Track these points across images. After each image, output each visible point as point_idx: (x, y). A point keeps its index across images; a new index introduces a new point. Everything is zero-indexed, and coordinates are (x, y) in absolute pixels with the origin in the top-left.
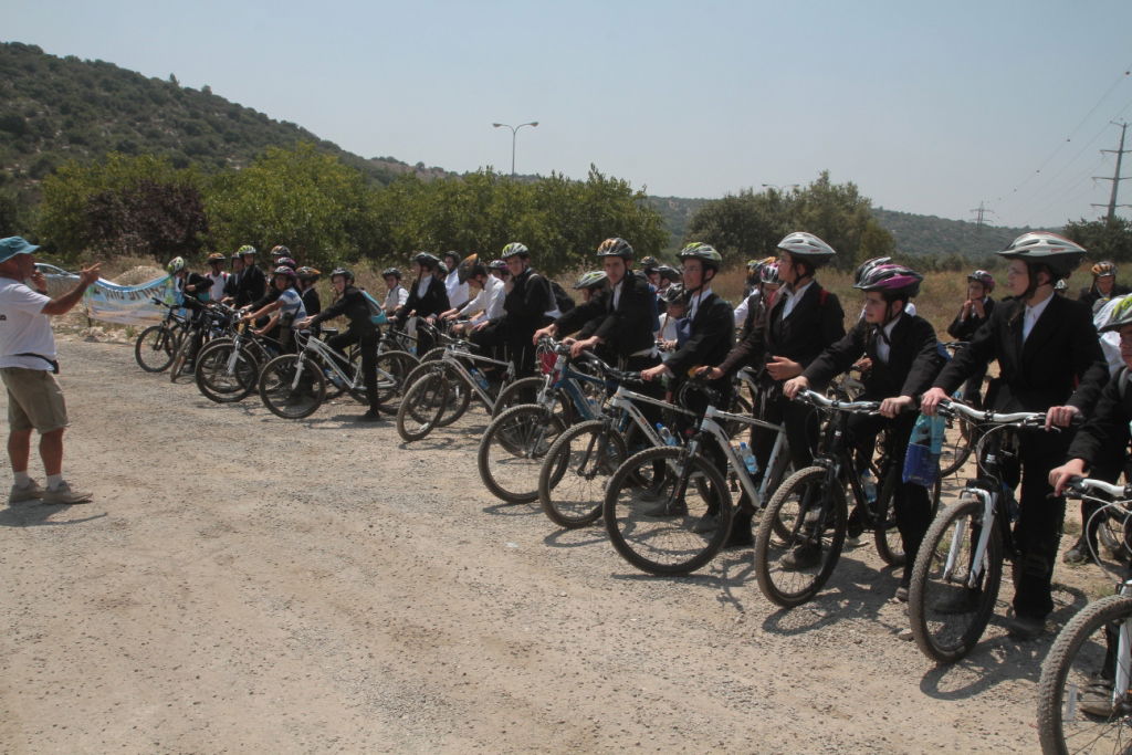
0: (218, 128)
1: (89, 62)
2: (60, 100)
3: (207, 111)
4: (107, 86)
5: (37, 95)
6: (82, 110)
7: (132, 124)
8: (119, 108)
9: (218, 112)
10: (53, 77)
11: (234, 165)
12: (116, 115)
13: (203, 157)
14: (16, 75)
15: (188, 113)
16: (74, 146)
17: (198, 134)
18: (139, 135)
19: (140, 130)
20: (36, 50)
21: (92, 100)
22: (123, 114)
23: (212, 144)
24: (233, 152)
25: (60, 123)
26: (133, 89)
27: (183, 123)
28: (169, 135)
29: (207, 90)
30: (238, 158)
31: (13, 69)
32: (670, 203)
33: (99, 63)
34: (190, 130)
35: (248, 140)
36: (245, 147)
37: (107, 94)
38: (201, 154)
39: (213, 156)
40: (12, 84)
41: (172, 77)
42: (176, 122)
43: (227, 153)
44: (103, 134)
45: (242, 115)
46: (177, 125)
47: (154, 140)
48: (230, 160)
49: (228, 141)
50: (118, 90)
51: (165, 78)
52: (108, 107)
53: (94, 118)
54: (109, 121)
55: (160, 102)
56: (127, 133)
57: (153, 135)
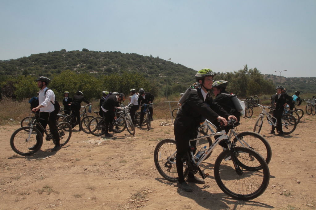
0: (158, 67)
1: (131, 54)
2: (121, 63)
3: (157, 63)
4: (133, 59)
5: (116, 63)
6: (125, 65)
7: (137, 68)
8: (134, 64)
9: (160, 63)
10: (121, 58)
11: (160, 76)
12: (133, 66)
13: (152, 74)
14: (113, 59)
15: (151, 64)
16: (121, 74)
17: (153, 69)
18: (138, 70)
19: (138, 69)
20: (120, 52)
21: (128, 63)
22: (135, 65)
23: (156, 71)
24: (161, 73)
25: (120, 69)
26: (139, 59)
27: (149, 67)
28: (145, 69)
29: (158, 58)
30: (162, 74)
31: (112, 57)
32: (301, 79)
33: (133, 54)
34: (151, 68)
35: (166, 69)
36: (164, 71)
37: (133, 61)
38: (152, 73)
39: (155, 74)
40: (112, 61)
41: (151, 55)
42: (148, 66)
43: (159, 73)
44: (129, 70)
45: (166, 63)
46: (148, 67)
47: (141, 71)
48: (160, 75)
49: (160, 70)
50: (135, 60)
51: (149, 56)
52: (132, 64)
53: (128, 67)
54: (132, 67)
55: (145, 61)
56: (135, 70)
57: (141, 70)
